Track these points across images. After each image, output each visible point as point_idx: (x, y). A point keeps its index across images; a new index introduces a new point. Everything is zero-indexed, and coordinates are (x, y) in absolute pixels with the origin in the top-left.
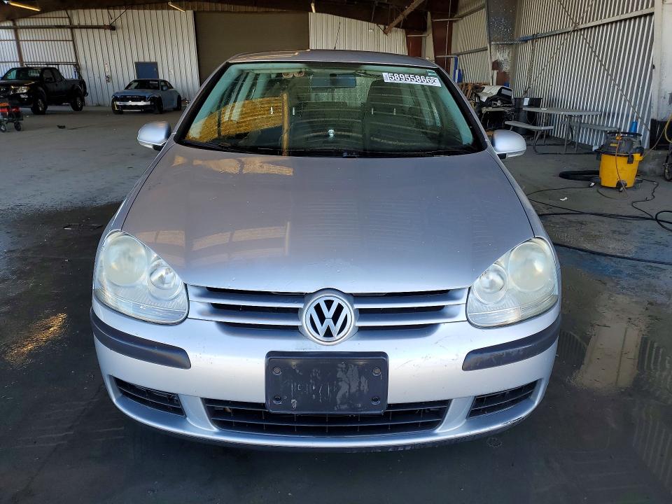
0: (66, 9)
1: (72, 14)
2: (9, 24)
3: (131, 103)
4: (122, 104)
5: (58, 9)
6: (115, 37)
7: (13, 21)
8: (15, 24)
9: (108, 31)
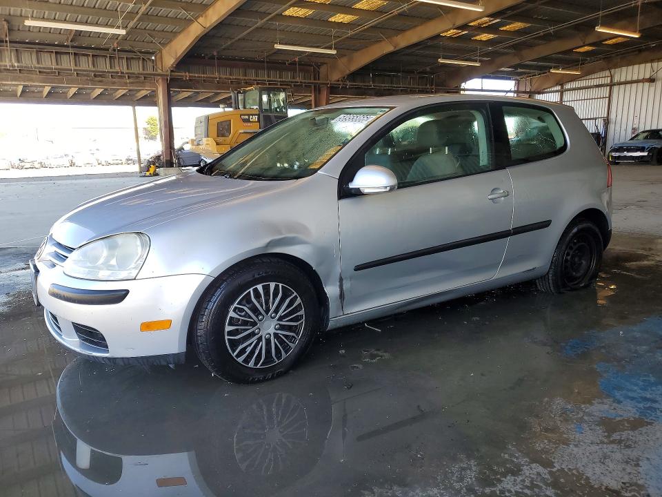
0: (609, 69)
1: (615, 73)
2: (558, 88)
3: (626, 154)
4: (617, 154)
5: (603, 70)
6: (652, 89)
7: (562, 85)
8: (562, 88)
9: (647, 84)
